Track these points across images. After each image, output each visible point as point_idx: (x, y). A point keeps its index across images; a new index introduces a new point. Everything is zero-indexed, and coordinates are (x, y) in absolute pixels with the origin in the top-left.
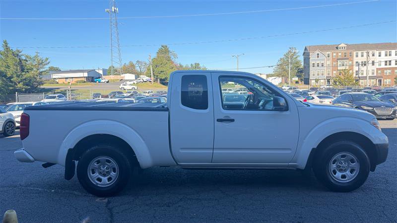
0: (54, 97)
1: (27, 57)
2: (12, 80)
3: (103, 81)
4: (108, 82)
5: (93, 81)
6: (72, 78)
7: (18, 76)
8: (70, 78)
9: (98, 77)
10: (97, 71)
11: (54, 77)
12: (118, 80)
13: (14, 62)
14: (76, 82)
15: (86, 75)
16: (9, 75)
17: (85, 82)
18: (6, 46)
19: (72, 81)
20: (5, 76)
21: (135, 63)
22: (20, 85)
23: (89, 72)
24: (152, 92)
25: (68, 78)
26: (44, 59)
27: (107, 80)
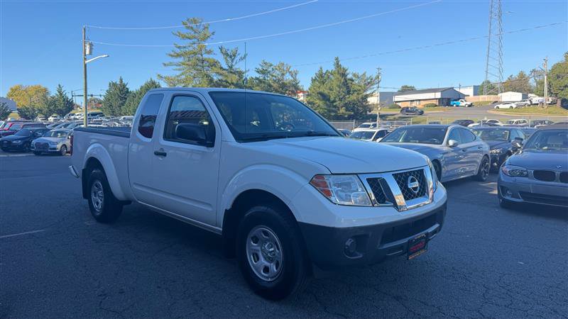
0: (368, 126)
1: (354, 75)
2: (335, 104)
3: (463, 104)
4: (470, 106)
5: (448, 104)
6: (420, 100)
7: (340, 100)
8: (417, 100)
9: (456, 98)
10: (458, 90)
11: (396, 100)
12: (490, 102)
13: (338, 83)
14: (424, 106)
15: (438, 95)
16: (332, 98)
17: (436, 106)
18: (338, 64)
19: (420, 104)
20: (329, 100)
21: (527, 73)
22: (342, 111)
23: (443, 91)
24: (524, 122)
25: (413, 101)
26: (374, 77)
27: (469, 103)
